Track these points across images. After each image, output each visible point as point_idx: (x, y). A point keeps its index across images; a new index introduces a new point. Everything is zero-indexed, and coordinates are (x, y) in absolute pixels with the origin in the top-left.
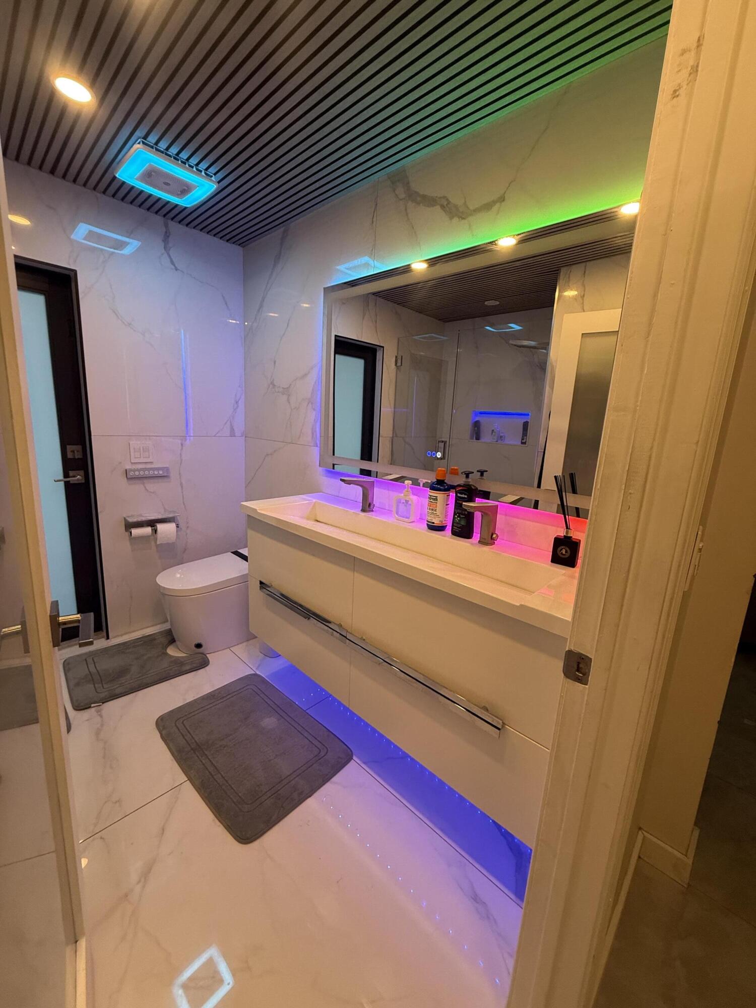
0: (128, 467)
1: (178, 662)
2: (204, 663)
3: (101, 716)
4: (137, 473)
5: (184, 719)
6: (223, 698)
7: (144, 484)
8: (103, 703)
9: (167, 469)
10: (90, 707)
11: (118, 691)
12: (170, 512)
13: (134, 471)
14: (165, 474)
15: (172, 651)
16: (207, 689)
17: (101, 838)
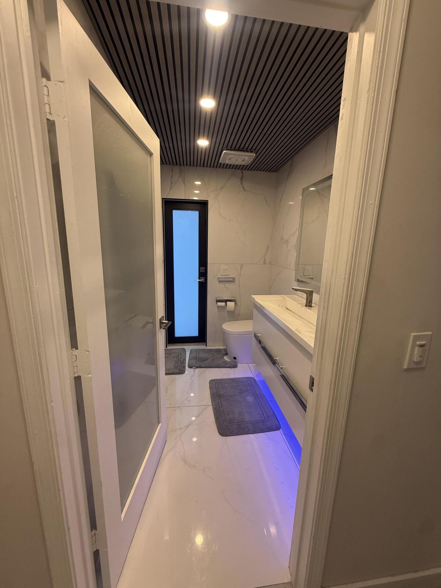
0: (220, 276)
1: (226, 362)
2: (235, 366)
3: (194, 372)
4: (222, 279)
5: (218, 383)
6: (236, 382)
7: (224, 284)
8: (197, 368)
9: (234, 278)
10: (192, 368)
11: (202, 365)
12: (233, 297)
13: (221, 278)
14: (233, 280)
15: (226, 358)
16: (232, 377)
17: (181, 409)
